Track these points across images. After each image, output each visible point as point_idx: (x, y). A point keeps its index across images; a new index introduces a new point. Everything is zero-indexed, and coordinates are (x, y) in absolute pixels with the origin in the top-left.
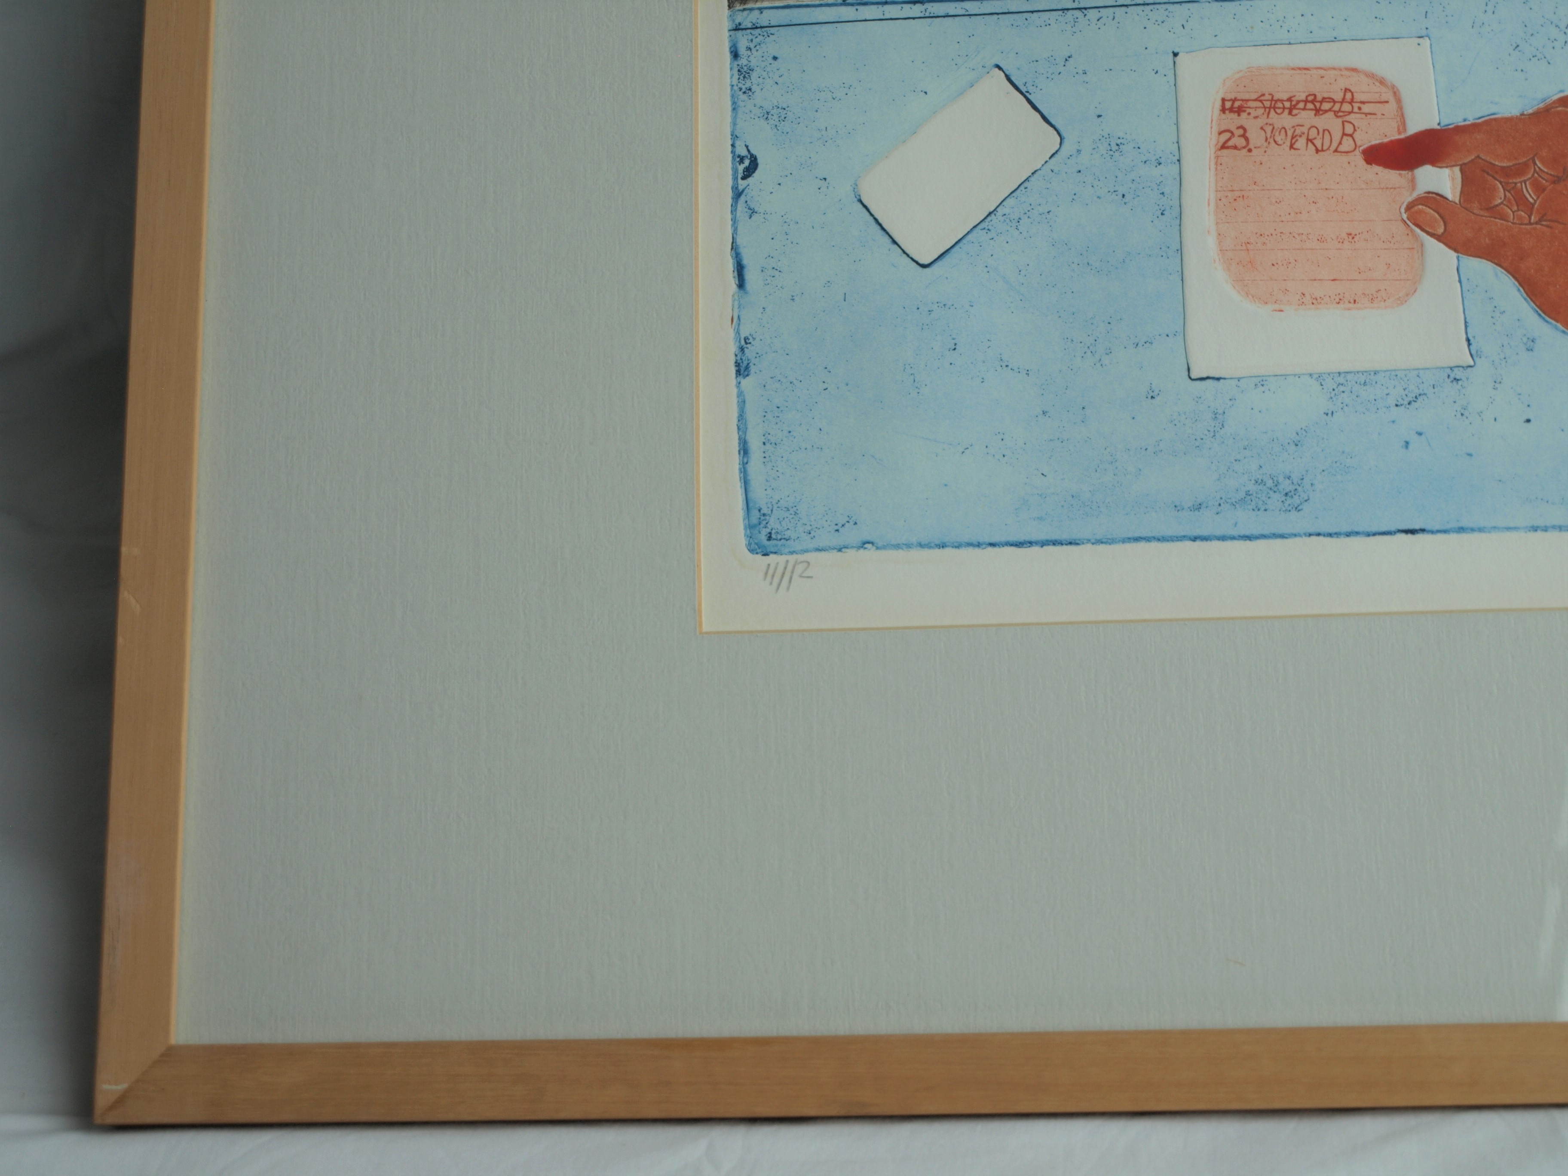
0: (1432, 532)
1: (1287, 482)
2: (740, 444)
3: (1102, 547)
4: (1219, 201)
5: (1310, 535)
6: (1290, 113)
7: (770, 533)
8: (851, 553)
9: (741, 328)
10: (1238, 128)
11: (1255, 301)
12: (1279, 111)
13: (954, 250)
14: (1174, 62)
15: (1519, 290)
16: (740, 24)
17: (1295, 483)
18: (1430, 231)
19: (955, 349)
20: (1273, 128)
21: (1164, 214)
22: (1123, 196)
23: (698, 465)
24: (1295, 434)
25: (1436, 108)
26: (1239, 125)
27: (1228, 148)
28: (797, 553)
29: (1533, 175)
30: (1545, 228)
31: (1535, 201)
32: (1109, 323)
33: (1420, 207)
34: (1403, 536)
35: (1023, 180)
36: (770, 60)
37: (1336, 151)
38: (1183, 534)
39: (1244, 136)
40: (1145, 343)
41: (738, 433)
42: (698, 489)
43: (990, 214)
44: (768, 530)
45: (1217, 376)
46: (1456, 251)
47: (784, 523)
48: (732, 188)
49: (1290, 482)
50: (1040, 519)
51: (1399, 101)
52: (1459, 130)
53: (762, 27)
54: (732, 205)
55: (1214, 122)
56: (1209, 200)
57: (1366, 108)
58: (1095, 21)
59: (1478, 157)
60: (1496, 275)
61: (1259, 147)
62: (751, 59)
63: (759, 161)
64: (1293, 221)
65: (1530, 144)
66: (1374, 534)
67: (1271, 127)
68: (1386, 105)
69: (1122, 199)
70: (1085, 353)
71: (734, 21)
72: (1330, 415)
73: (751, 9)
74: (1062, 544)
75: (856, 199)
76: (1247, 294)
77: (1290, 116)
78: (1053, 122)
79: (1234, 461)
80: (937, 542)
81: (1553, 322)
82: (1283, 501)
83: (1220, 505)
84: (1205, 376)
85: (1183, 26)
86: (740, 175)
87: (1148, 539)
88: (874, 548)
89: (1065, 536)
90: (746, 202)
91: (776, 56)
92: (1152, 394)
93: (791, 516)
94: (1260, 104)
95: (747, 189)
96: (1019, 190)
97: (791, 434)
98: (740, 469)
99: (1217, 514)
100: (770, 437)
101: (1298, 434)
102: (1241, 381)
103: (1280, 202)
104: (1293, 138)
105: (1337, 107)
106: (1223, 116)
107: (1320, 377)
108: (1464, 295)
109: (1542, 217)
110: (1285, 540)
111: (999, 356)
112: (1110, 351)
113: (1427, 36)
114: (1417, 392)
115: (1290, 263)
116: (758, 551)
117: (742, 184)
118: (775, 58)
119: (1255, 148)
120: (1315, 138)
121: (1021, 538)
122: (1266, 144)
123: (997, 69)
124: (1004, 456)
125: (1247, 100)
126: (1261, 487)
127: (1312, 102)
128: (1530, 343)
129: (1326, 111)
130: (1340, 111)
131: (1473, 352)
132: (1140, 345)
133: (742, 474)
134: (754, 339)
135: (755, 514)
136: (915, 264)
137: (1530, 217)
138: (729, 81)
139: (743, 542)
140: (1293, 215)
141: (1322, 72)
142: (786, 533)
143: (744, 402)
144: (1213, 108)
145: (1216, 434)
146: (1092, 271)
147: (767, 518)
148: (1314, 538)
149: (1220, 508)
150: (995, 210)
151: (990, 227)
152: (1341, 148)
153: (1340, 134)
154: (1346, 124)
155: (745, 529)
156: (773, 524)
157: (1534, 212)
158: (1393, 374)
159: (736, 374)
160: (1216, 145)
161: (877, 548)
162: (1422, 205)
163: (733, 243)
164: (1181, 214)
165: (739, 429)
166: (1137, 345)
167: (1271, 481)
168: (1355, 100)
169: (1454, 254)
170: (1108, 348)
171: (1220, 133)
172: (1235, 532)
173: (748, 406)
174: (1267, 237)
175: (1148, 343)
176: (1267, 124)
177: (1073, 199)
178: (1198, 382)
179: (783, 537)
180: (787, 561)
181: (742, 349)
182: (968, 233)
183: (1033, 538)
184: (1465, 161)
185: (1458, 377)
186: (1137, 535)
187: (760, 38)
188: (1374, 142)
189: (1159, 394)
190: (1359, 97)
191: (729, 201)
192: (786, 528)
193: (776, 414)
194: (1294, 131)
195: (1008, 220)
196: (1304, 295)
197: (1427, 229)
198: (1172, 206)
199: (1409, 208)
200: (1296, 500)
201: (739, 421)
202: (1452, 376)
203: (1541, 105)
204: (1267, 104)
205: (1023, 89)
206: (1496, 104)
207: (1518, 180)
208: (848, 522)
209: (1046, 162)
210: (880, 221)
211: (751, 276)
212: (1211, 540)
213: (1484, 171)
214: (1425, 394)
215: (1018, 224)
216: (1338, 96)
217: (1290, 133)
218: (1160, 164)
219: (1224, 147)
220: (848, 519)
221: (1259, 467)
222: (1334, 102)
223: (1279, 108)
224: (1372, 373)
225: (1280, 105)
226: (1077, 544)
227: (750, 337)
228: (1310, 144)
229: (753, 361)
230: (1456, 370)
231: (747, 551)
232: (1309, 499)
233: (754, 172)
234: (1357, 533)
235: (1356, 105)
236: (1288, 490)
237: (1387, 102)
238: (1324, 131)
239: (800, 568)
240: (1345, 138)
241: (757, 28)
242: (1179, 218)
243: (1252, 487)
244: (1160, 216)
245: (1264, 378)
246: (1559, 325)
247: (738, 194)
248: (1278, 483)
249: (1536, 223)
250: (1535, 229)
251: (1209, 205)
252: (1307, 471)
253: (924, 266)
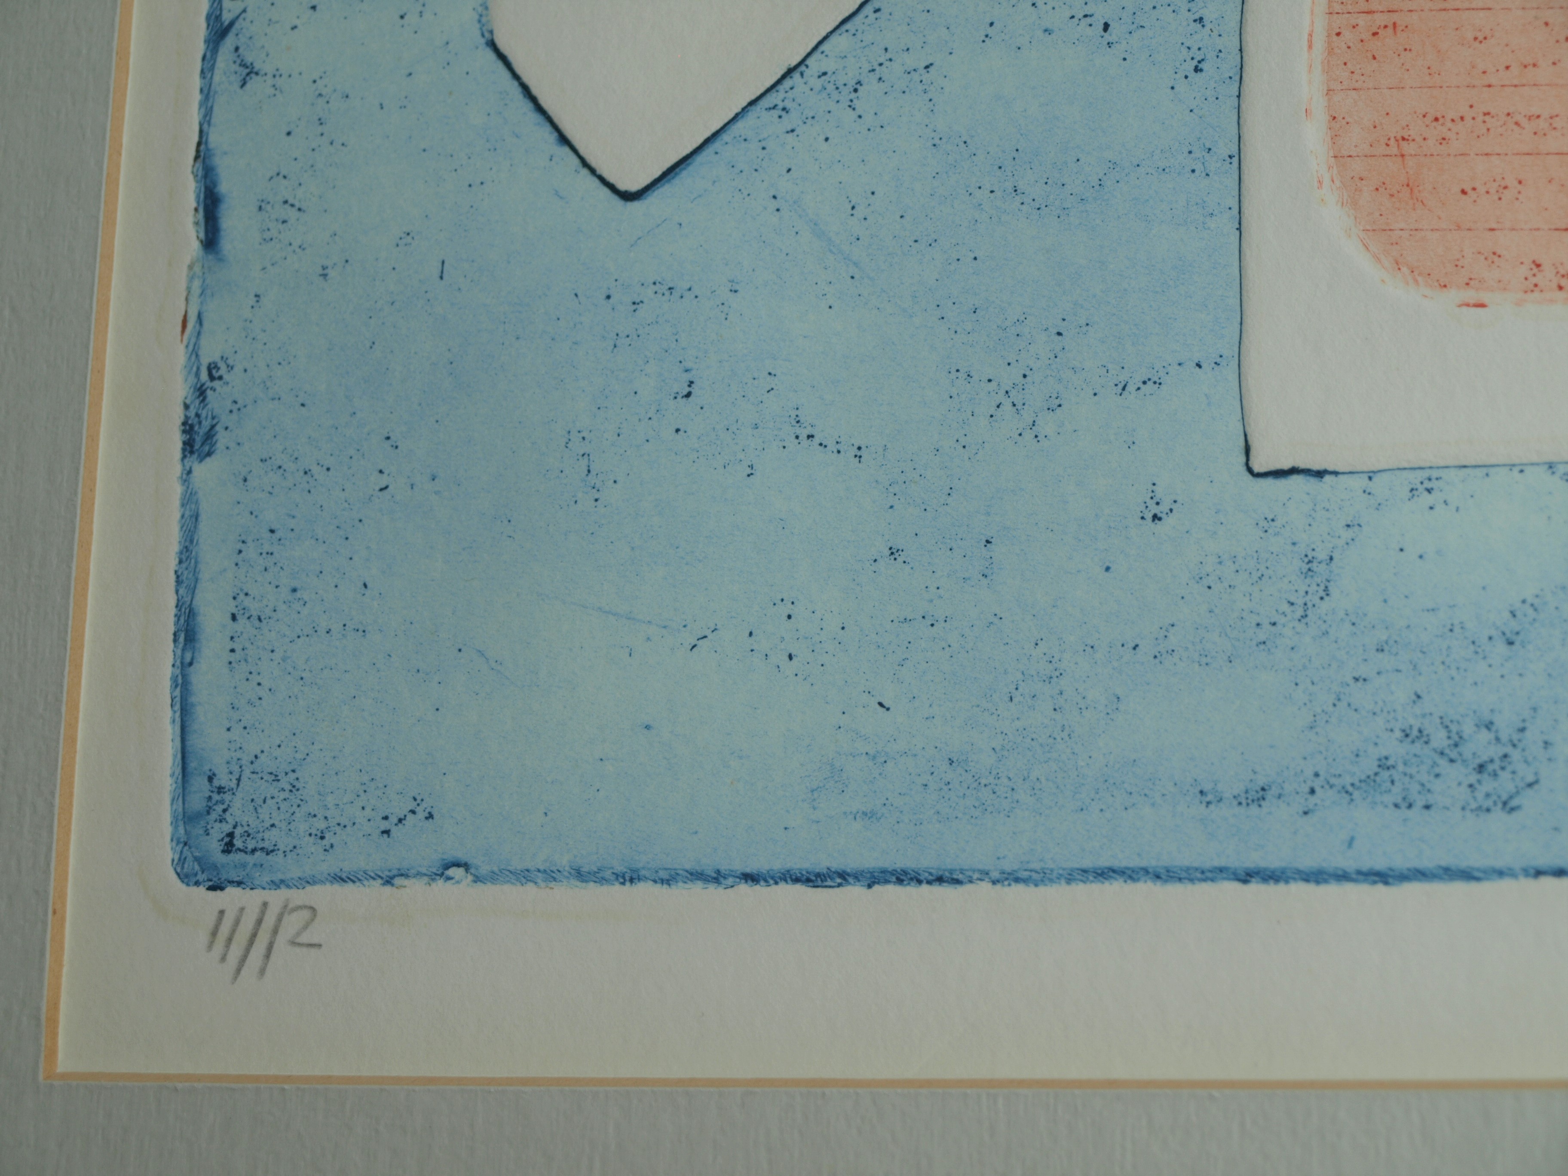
1: (1485, 736)
2: (178, 617)
4: (1335, 38)
5: (1539, 873)
7: (231, 835)
8: (413, 889)
9: (203, 342)
11: (1416, 281)
13: (700, 159)
17: (1504, 737)
19: (688, 395)
21: (1201, 70)
22: (1106, 27)
23: (78, 666)
24: (1507, 615)
28: (288, 886)
32: (1059, 334)
38: (1217, 863)
40: (1144, 383)
41: (177, 592)
42: (73, 726)
43: (790, 72)
44: (227, 828)
45: (1316, 467)
47: (264, 812)
48: (208, 18)
49: (1492, 736)
50: (869, 815)
54: (204, 58)
56: (1310, 35)
64: (1516, 86)
69: (1103, 33)
70: (998, 407)
74: (920, 882)
75: (483, 41)
76: (1398, 264)
79: (1351, 682)
80: (619, 869)
82: (1471, 786)
83: (1312, 791)
84: (1286, 465)
87: (1129, 874)
88: (470, 878)
89: (927, 862)
90: (237, 49)
92: (1155, 510)
93: (283, 795)
95: (240, 20)
97: (298, 594)
98: (174, 679)
99: (1306, 813)
100: (247, 602)
101: (1514, 616)
102: (1376, 479)
103: (1485, 38)
110: (1473, 886)
111: (794, 413)
112: (1057, 402)
115: (1505, 188)
116: (201, 877)
117: (230, 8)
121: (822, 862)
124: (790, 657)
126: (1417, 747)
132: (1131, 388)
133: (177, 692)
134: (230, 368)
135: (200, 787)
136: (606, 191)
139: (167, 853)
140: (1515, 70)
142: (267, 835)
143: (196, 517)
145: (1309, 613)
146: (1024, 207)
147: (227, 797)
148: (1550, 881)
149: (1313, 800)
150: (802, 62)
151: (788, 104)
155: (175, 823)
156: (240, 812)
159: (184, 450)
161: (477, 879)
163: (199, 144)
164: (1241, 68)
165: (179, 581)
166: (1124, 389)
167: (1443, 734)
170: (1054, 395)
172: (1349, 864)
173: (204, 528)
174: (1449, 124)
175: (1150, 383)
177: (987, 36)
178: (1269, 482)
179: (261, 845)
180: (265, 904)
181: (201, 392)
182: (735, 117)
183: (851, 864)
186: (1104, 862)
189: (1171, 510)
191: (200, 48)
192: (267, 824)
193: (267, 548)
195: (831, 87)
196: (1538, 266)
198: (1220, 51)
200: (1505, 784)
201: (180, 562)
208: (413, 812)
210: (535, 91)
211: (235, 218)
212: (1287, 882)
215: (853, 96)
220: (412, 805)
221: (1414, 697)
226: (958, 882)
227: (222, 365)
229: (225, 419)
231: (175, 876)
232: (1536, 782)
236: (1485, 758)
239: (292, 923)
242: (1238, 78)
243: (1393, 747)
244: (1191, 74)
245: (1434, 474)
247: (219, 32)
248: (1461, 737)
251: (1310, 47)
252: (1535, 709)
253: (628, 197)
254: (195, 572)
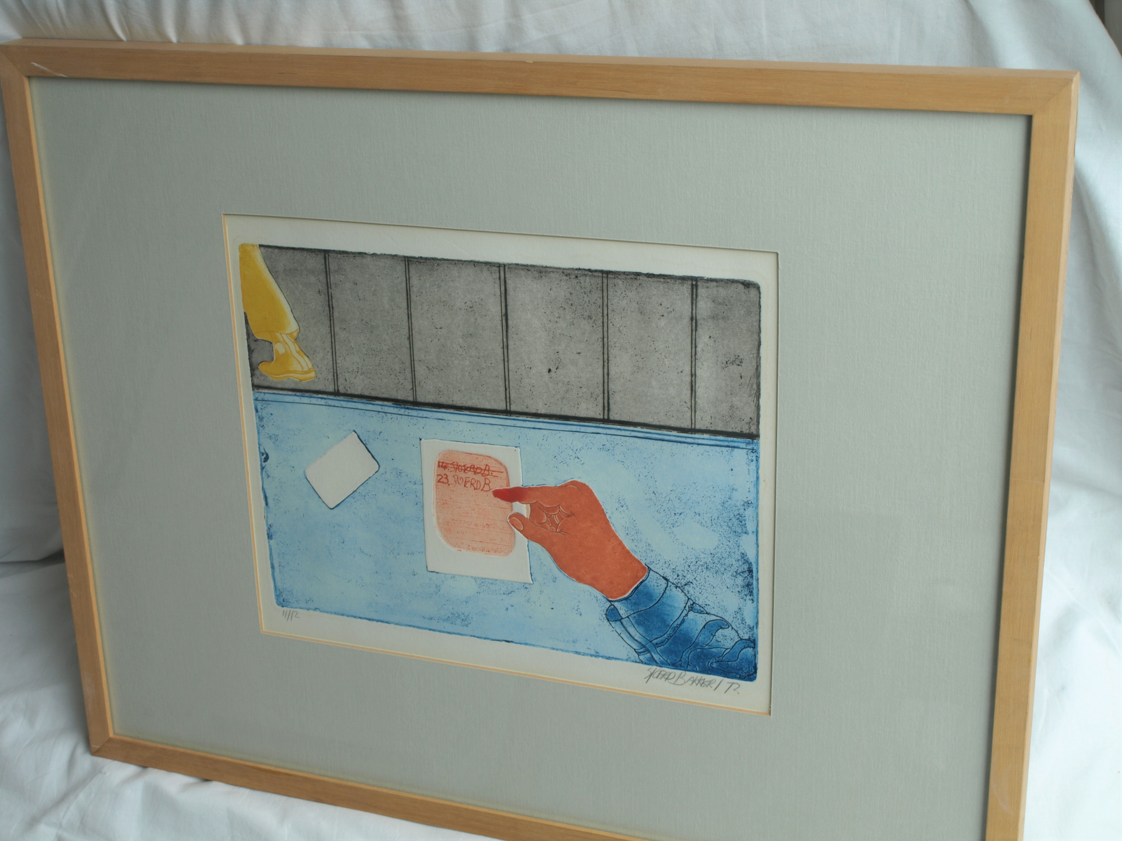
0: (516, 643)
1: (463, 616)
2: (271, 565)
3: (397, 626)
4: (437, 504)
5: (471, 636)
6: (464, 472)
8: (311, 612)
9: (268, 520)
10: (445, 474)
11: (451, 545)
12: (460, 470)
13: (341, 504)
14: (420, 443)
15: (551, 558)
16: (257, 398)
17: (466, 616)
18: (518, 528)
20: (458, 477)
22: (402, 494)
25: (522, 479)
26: (445, 473)
27: (441, 482)
28: (293, 608)
29: (558, 513)
30: (562, 535)
31: (559, 523)
32: (398, 543)
33: (514, 518)
34: (505, 643)
35: (366, 480)
36: (270, 415)
37: (482, 490)
38: (426, 627)
39: (446, 478)
41: (270, 561)
43: (354, 492)
44: (283, 598)
45: (437, 572)
46: (527, 538)
47: (288, 596)
48: (260, 465)
50: (376, 611)
51: (507, 473)
52: (530, 489)
53: (266, 401)
54: (261, 472)
55: (435, 471)
57: (494, 474)
58: (390, 419)
59: (537, 502)
60: (543, 550)
61: (452, 484)
62: (263, 413)
63: (269, 455)
64: (465, 516)
65: (558, 499)
66: (495, 640)
67: (457, 477)
68: (503, 474)
70: (390, 553)
71: (255, 396)
72: (479, 593)
73: (261, 393)
74: (384, 622)
75: (305, 478)
76: (448, 542)
77: (464, 473)
78: (376, 458)
79: (443, 605)
80: (341, 613)
81: (564, 572)
82: (461, 622)
83: (439, 619)
84: (433, 570)
85: (423, 427)
86: (263, 460)
87: (414, 627)
88: (319, 611)
89: (385, 620)
91: (272, 413)
92: (414, 574)
93: (291, 594)
94: (452, 466)
95: (266, 466)
96: (364, 484)
97: (289, 564)
98: (272, 574)
99: (438, 622)
100: (281, 564)
101: (467, 599)
102: (446, 575)
103: (460, 508)
104: (465, 482)
105: (483, 472)
106: (439, 469)
107: (475, 579)
108: (530, 556)
109: (562, 530)
110: (462, 636)
111: (360, 548)
113: (519, 447)
114: (511, 590)
115: (464, 533)
116: (280, 605)
117: (264, 464)
118: (272, 414)
119: (451, 484)
120: (474, 484)
121: (370, 617)
122: (455, 483)
123: (354, 433)
124: (363, 586)
125: (448, 464)
126: (453, 616)
127: (473, 468)
128: (554, 579)
129: (478, 473)
130: (484, 474)
131: (533, 579)
132: (410, 554)
133: (273, 576)
135: (278, 591)
136: (327, 508)
137: (556, 530)
138: (255, 421)
139: (274, 601)
140: (465, 513)
141: (477, 456)
142: (289, 600)
143: (271, 549)
144: (435, 464)
145: (437, 593)
146: (392, 521)
147: (282, 593)
148: (472, 637)
150: (356, 490)
151: (354, 497)
152: (484, 489)
153: (484, 484)
154: (486, 479)
155: (275, 596)
156: (284, 596)
157: (558, 528)
158: (503, 582)
159: (268, 538)
160: (436, 480)
161: (321, 612)
162: (515, 517)
163: (262, 487)
164: (423, 506)
165: (270, 559)
166: (408, 554)
167: (457, 614)
168: (490, 470)
169: (526, 540)
170: (398, 553)
171: (438, 475)
172: (444, 630)
173: (273, 551)
174: (455, 521)
175: (412, 554)
176: (455, 475)
177: (384, 491)
178: (430, 573)
181: (269, 529)
182: (346, 498)
183: (374, 618)
184: (532, 502)
185: (527, 587)
186: (410, 624)
187: (265, 405)
188: (497, 488)
189: (416, 574)
190: (491, 469)
191: (260, 470)
192: (289, 598)
193: (283, 556)
194: (466, 479)
195: (361, 495)
196: (469, 546)
197: (517, 527)
198: (420, 502)
199: (510, 518)
200: (466, 623)
201: (270, 556)
202: (525, 586)
203: (563, 483)
204: (456, 467)
205: (365, 443)
206: (545, 480)
207: (553, 514)
208: (310, 600)
209: (374, 474)
210: (314, 488)
211: (270, 501)
212: (436, 631)
213: (539, 508)
214: (514, 591)
215: (364, 497)
216: (483, 467)
217: (464, 480)
218: (415, 484)
219: (439, 481)
220: (310, 598)
221: (453, 608)
222: (482, 470)
223: (460, 469)
224: (495, 580)
225: (460, 468)
226: (389, 623)
227: (272, 525)
228: (472, 486)
229: (273, 534)
230: (526, 584)
231: (276, 604)
232: (470, 623)
233: (268, 460)
234: (488, 639)
235: (490, 472)
236: (463, 619)
237: (503, 472)
238: (478, 481)
239: (294, 614)
240: (486, 485)
241: (263, 401)
243: (450, 615)
244: (416, 505)
245: (455, 576)
246: (566, 574)
247: (263, 468)
248: (460, 615)
249: (559, 532)
250: (558, 534)
251: (434, 504)
252: (470, 613)
253: (331, 509)
254: (272, 558)
